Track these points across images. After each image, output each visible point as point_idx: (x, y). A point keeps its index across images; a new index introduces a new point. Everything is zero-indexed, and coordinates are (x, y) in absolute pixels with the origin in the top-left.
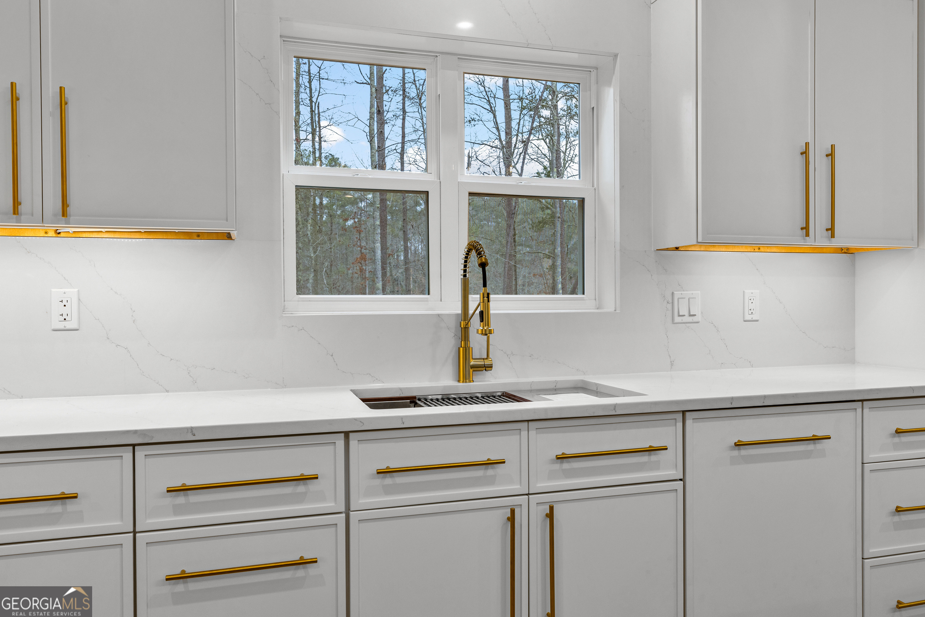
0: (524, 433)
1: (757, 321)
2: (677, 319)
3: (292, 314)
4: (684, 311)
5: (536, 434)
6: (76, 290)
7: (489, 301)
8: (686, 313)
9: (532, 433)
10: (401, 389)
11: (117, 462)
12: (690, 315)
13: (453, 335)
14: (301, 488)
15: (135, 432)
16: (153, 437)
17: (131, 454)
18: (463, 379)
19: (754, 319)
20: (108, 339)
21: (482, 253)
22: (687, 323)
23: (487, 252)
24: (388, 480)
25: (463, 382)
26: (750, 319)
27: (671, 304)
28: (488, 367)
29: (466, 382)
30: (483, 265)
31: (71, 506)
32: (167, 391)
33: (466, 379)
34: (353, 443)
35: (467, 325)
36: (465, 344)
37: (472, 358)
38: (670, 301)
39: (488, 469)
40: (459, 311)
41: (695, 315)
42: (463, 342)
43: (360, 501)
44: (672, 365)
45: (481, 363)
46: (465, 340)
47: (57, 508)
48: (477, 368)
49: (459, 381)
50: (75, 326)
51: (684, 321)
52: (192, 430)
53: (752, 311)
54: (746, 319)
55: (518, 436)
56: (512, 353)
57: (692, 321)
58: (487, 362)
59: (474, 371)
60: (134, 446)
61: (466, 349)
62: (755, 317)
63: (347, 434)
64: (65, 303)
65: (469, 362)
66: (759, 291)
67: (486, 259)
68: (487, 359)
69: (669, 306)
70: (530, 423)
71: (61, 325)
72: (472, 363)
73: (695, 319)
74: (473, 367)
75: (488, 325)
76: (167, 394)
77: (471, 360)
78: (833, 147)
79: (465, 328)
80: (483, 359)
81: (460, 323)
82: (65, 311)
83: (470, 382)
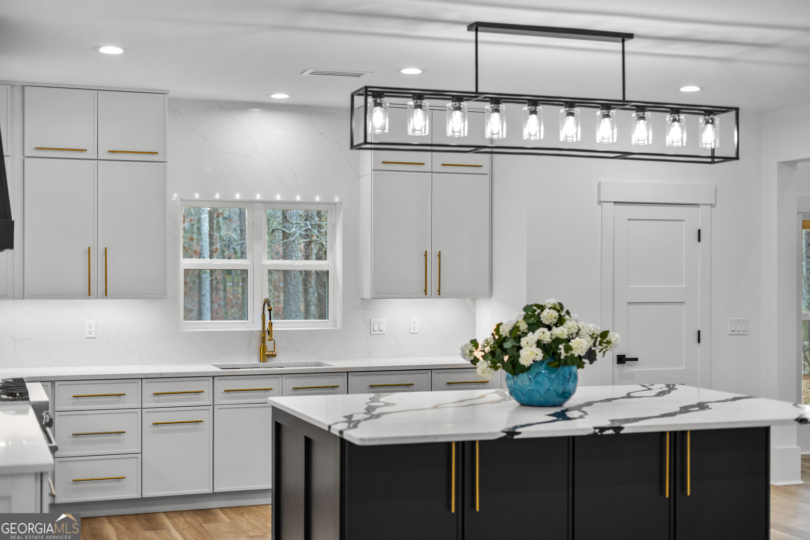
0: (280, 379)
1: (418, 333)
2: (373, 333)
3: (184, 331)
4: (376, 328)
5: (285, 379)
6: (95, 321)
7: (272, 326)
8: (378, 330)
9: (284, 379)
10: (233, 365)
11: (136, 384)
12: (380, 331)
13: (258, 340)
14: (197, 396)
15: (143, 374)
16: (148, 376)
17: (141, 382)
18: (262, 361)
19: (415, 332)
20: (107, 342)
21: (270, 304)
22: (378, 334)
23: (272, 305)
24: (228, 395)
25: (262, 362)
26: (413, 332)
27: (370, 325)
28: (275, 356)
29: (264, 362)
30: (270, 310)
31: (122, 398)
32: (131, 365)
33: (264, 361)
34: (216, 380)
35: (264, 336)
36: (264, 345)
37: (267, 351)
38: (369, 324)
39: (266, 392)
40: (261, 329)
41: (382, 331)
42: (262, 344)
43: (218, 402)
44: (370, 356)
45: (271, 353)
46: (263, 343)
47: (118, 399)
48: (269, 356)
49: (260, 362)
50: (94, 337)
51: (376, 333)
52: (161, 374)
53: (414, 328)
54: (411, 332)
55: (278, 380)
56: (287, 349)
57: (381, 334)
58: (274, 353)
59: (267, 357)
60: (142, 379)
61: (264, 347)
62: (416, 331)
63: (213, 377)
64: (90, 326)
65: (265, 353)
66: (418, 318)
67: (271, 308)
68: (274, 352)
69: (369, 326)
70: (283, 375)
71: (89, 336)
72: (267, 353)
73: (382, 333)
74: (267, 355)
75: (272, 337)
76: (130, 366)
77: (266, 352)
78: (440, 252)
79: (263, 337)
80: (272, 352)
81: (261, 335)
82: (90, 330)
83: (265, 362)
